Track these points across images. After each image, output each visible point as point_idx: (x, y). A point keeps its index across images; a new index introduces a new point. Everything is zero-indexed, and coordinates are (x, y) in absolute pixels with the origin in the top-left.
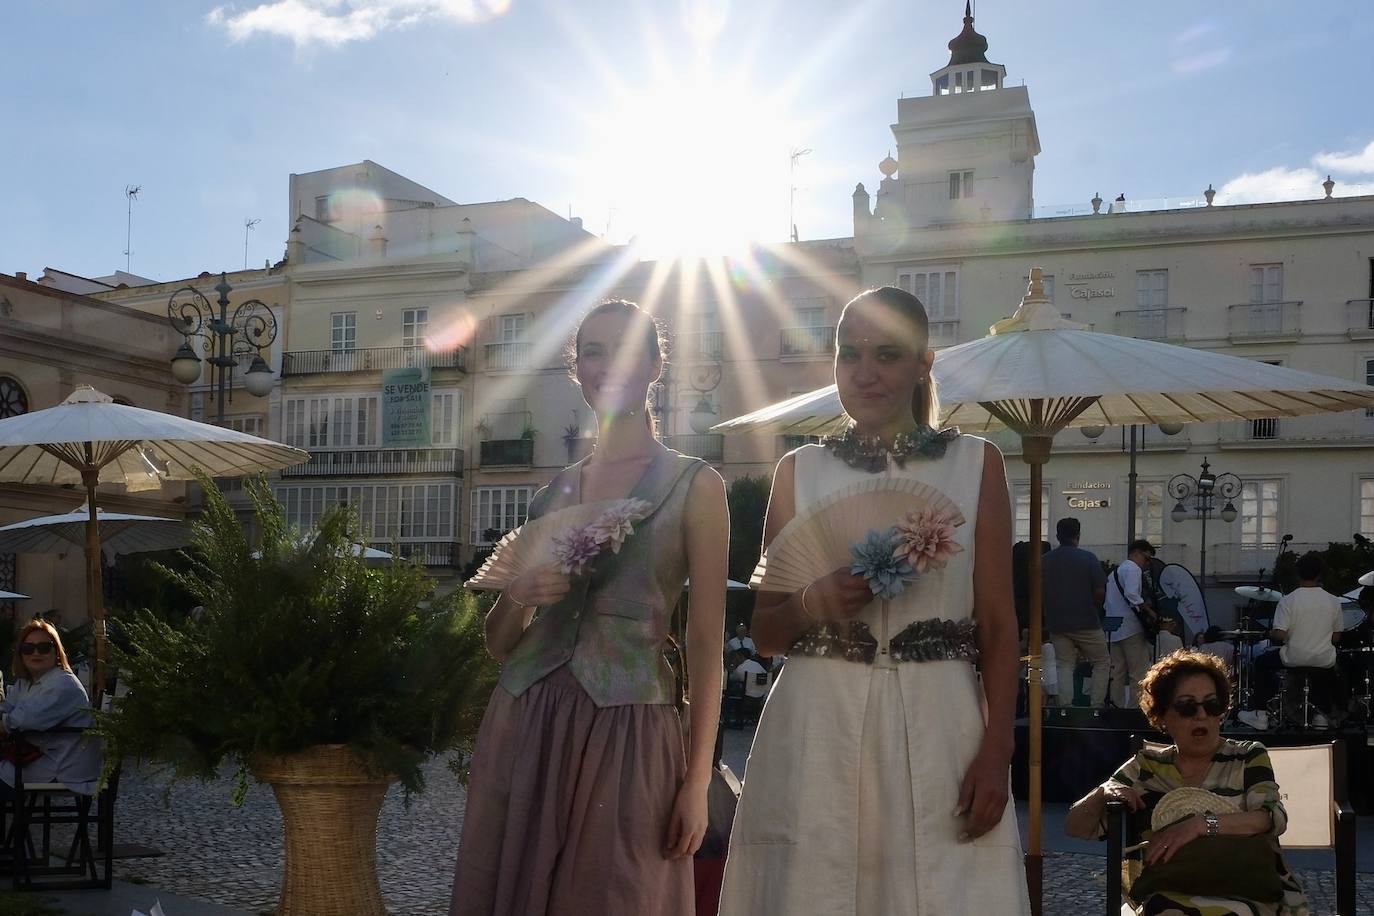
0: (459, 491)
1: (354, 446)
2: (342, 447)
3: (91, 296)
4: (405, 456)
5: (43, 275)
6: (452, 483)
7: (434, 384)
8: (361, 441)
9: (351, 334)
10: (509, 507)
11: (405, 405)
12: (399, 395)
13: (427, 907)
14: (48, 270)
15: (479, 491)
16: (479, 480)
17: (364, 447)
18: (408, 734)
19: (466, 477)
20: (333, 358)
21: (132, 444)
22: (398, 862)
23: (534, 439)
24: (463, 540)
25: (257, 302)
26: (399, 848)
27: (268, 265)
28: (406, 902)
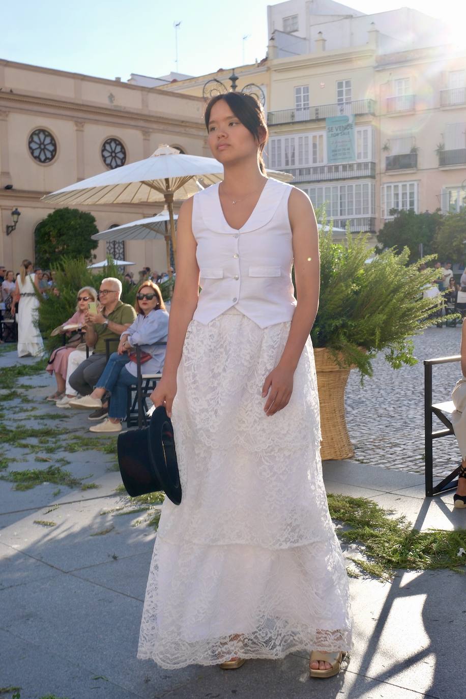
0: (373, 187)
1: (311, 164)
2: (304, 166)
3: (158, 88)
4: (341, 168)
5: (130, 78)
6: (369, 182)
7: (356, 124)
8: (315, 161)
9: (307, 98)
10: (404, 194)
11: (340, 138)
12: (336, 132)
13: (374, 439)
14: (133, 75)
15: (385, 186)
16: (385, 179)
17: (318, 164)
18: (362, 341)
19: (377, 177)
20: (296, 113)
21: (191, 177)
22: (354, 412)
23: (418, 153)
24: (377, 216)
25: (253, 84)
26: (354, 403)
27: (257, 61)
28: (361, 437)
